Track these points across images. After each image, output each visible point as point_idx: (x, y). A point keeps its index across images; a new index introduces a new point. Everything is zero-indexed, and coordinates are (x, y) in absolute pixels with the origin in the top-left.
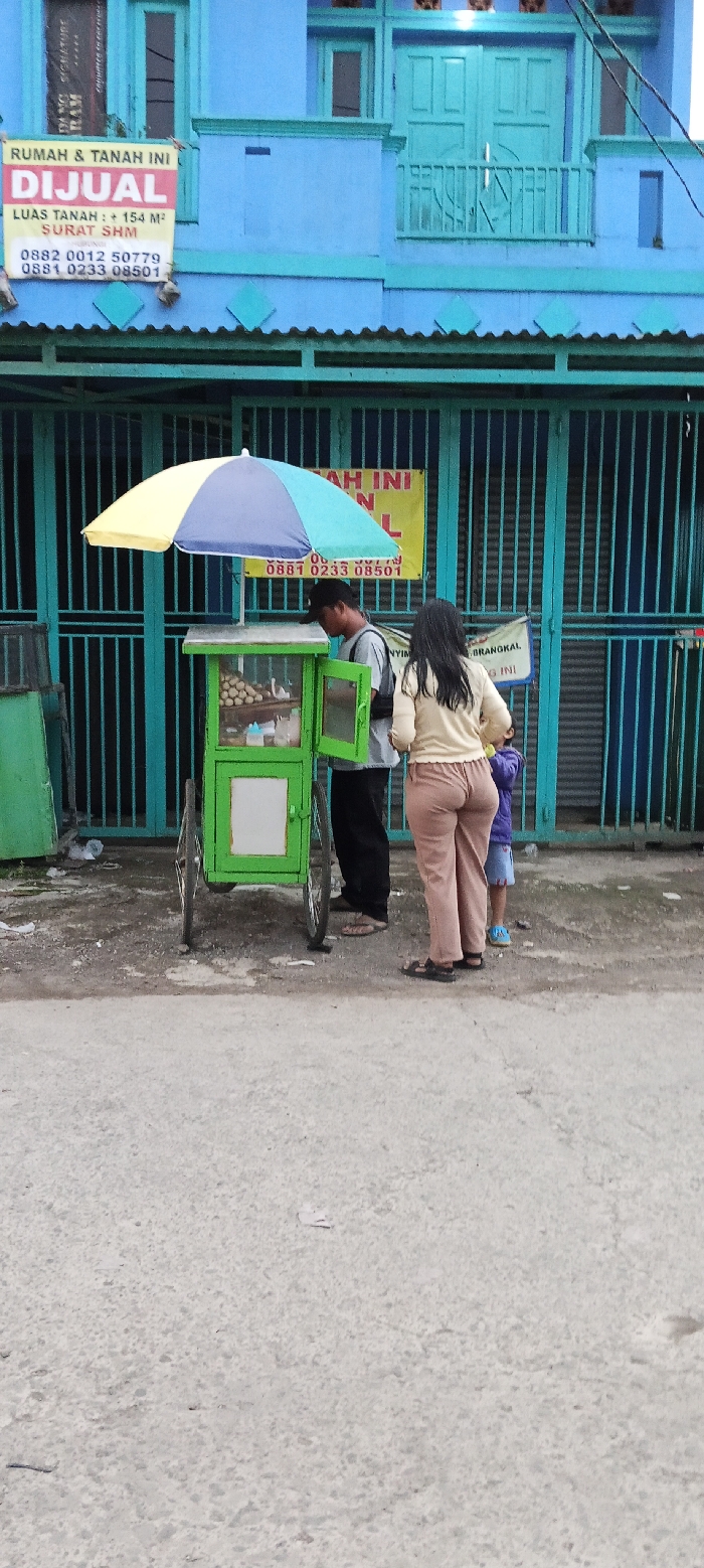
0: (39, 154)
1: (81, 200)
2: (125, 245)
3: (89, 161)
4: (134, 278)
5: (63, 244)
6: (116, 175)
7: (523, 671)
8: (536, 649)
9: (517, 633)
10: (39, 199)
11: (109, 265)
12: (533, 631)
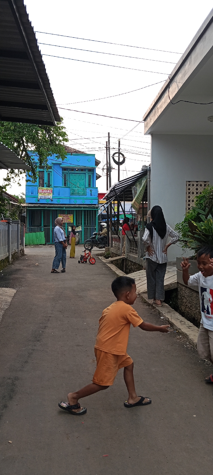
0: (41, 189)
1: (45, 192)
2: (48, 196)
3: (45, 189)
4: (49, 199)
5: (43, 196)
6: (47, 190)
7: (81, 230)
8: (82, 228)
9: (80, 227)
10: (41, 192)
11: (47, 197)
12: (82, 227)
